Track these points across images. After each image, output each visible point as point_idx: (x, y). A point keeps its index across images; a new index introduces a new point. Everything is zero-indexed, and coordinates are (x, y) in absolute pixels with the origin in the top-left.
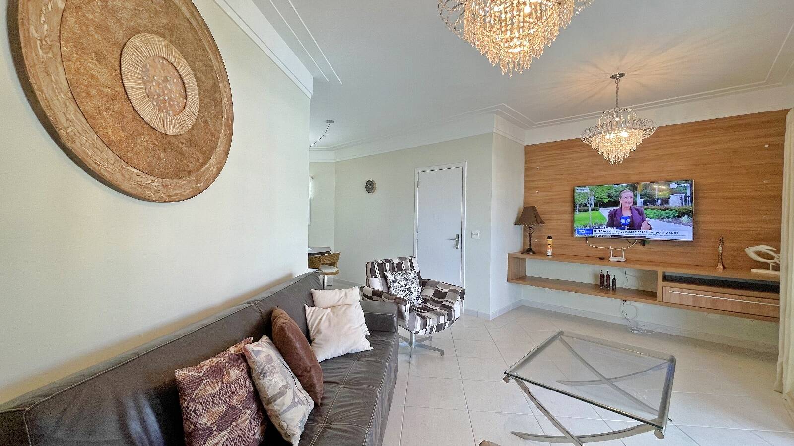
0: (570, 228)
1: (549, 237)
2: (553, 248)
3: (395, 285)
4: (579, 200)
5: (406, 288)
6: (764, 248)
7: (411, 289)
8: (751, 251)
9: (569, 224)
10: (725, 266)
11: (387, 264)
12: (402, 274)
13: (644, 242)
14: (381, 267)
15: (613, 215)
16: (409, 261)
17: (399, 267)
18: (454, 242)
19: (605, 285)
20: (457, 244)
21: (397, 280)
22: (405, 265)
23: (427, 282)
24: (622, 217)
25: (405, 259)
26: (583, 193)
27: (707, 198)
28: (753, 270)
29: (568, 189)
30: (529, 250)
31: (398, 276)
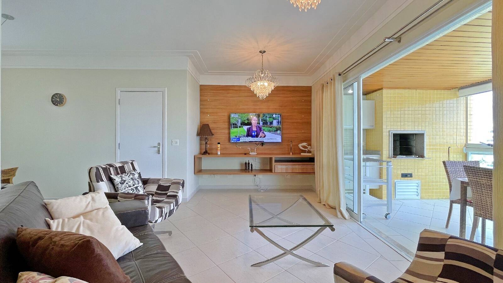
0: (227, 138)
1: (219, 143)
2: (221, 150)
3: (123, 186)
4: (233, 121)
5: (134, 187)
6: (304, 144)
7: (138, 188)
8: (300, 146)
9: (227, 136)
10: (293, 153)
11: (111, 169)
12: (128, 175)
13: (262, 144)
14: (106, 170)
15: (249, 130)
16: (130, 164)
17: (122, 170)
18: (156, 149)
19: (247, 168)
20: (159, 151)
21: (125, 181)
22: (128, 168)
23: (148, 180)
24: (252, 131)
25: (126, 163)
26: (235, 117)
27: (286, 122)
28: (301, 154)
29: (226, 114)
30: (206, 153)
31: (125, 177)
